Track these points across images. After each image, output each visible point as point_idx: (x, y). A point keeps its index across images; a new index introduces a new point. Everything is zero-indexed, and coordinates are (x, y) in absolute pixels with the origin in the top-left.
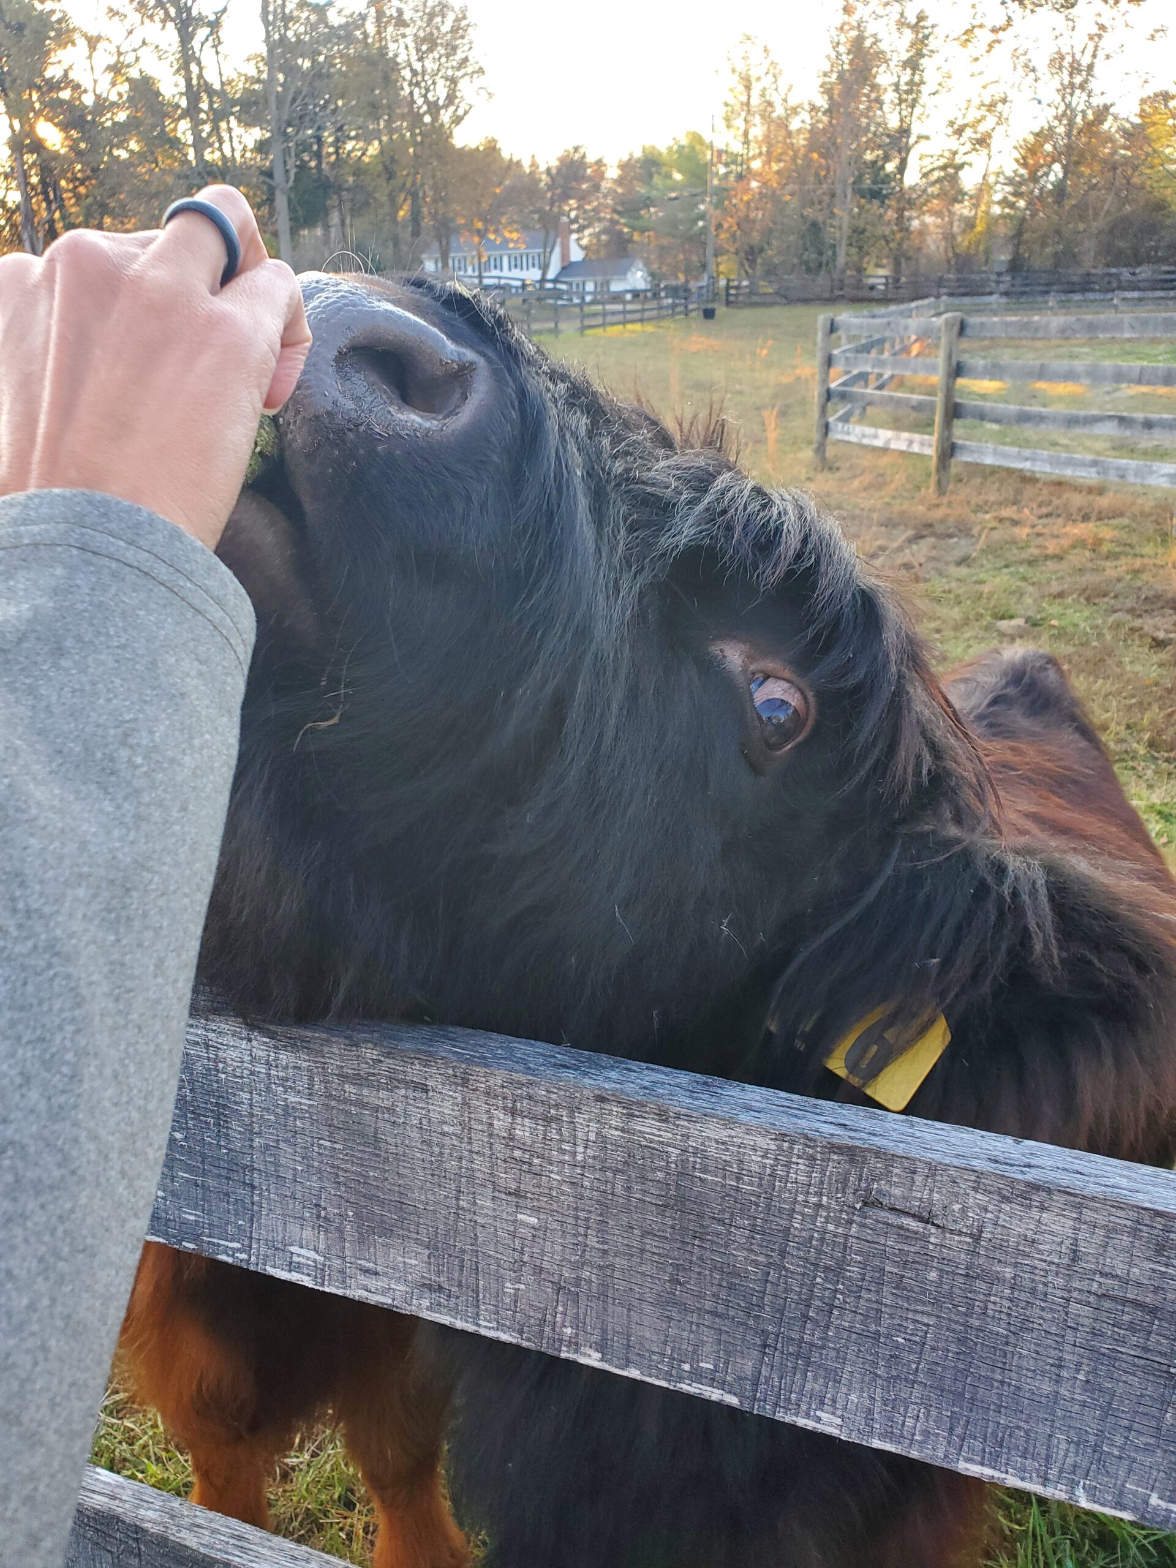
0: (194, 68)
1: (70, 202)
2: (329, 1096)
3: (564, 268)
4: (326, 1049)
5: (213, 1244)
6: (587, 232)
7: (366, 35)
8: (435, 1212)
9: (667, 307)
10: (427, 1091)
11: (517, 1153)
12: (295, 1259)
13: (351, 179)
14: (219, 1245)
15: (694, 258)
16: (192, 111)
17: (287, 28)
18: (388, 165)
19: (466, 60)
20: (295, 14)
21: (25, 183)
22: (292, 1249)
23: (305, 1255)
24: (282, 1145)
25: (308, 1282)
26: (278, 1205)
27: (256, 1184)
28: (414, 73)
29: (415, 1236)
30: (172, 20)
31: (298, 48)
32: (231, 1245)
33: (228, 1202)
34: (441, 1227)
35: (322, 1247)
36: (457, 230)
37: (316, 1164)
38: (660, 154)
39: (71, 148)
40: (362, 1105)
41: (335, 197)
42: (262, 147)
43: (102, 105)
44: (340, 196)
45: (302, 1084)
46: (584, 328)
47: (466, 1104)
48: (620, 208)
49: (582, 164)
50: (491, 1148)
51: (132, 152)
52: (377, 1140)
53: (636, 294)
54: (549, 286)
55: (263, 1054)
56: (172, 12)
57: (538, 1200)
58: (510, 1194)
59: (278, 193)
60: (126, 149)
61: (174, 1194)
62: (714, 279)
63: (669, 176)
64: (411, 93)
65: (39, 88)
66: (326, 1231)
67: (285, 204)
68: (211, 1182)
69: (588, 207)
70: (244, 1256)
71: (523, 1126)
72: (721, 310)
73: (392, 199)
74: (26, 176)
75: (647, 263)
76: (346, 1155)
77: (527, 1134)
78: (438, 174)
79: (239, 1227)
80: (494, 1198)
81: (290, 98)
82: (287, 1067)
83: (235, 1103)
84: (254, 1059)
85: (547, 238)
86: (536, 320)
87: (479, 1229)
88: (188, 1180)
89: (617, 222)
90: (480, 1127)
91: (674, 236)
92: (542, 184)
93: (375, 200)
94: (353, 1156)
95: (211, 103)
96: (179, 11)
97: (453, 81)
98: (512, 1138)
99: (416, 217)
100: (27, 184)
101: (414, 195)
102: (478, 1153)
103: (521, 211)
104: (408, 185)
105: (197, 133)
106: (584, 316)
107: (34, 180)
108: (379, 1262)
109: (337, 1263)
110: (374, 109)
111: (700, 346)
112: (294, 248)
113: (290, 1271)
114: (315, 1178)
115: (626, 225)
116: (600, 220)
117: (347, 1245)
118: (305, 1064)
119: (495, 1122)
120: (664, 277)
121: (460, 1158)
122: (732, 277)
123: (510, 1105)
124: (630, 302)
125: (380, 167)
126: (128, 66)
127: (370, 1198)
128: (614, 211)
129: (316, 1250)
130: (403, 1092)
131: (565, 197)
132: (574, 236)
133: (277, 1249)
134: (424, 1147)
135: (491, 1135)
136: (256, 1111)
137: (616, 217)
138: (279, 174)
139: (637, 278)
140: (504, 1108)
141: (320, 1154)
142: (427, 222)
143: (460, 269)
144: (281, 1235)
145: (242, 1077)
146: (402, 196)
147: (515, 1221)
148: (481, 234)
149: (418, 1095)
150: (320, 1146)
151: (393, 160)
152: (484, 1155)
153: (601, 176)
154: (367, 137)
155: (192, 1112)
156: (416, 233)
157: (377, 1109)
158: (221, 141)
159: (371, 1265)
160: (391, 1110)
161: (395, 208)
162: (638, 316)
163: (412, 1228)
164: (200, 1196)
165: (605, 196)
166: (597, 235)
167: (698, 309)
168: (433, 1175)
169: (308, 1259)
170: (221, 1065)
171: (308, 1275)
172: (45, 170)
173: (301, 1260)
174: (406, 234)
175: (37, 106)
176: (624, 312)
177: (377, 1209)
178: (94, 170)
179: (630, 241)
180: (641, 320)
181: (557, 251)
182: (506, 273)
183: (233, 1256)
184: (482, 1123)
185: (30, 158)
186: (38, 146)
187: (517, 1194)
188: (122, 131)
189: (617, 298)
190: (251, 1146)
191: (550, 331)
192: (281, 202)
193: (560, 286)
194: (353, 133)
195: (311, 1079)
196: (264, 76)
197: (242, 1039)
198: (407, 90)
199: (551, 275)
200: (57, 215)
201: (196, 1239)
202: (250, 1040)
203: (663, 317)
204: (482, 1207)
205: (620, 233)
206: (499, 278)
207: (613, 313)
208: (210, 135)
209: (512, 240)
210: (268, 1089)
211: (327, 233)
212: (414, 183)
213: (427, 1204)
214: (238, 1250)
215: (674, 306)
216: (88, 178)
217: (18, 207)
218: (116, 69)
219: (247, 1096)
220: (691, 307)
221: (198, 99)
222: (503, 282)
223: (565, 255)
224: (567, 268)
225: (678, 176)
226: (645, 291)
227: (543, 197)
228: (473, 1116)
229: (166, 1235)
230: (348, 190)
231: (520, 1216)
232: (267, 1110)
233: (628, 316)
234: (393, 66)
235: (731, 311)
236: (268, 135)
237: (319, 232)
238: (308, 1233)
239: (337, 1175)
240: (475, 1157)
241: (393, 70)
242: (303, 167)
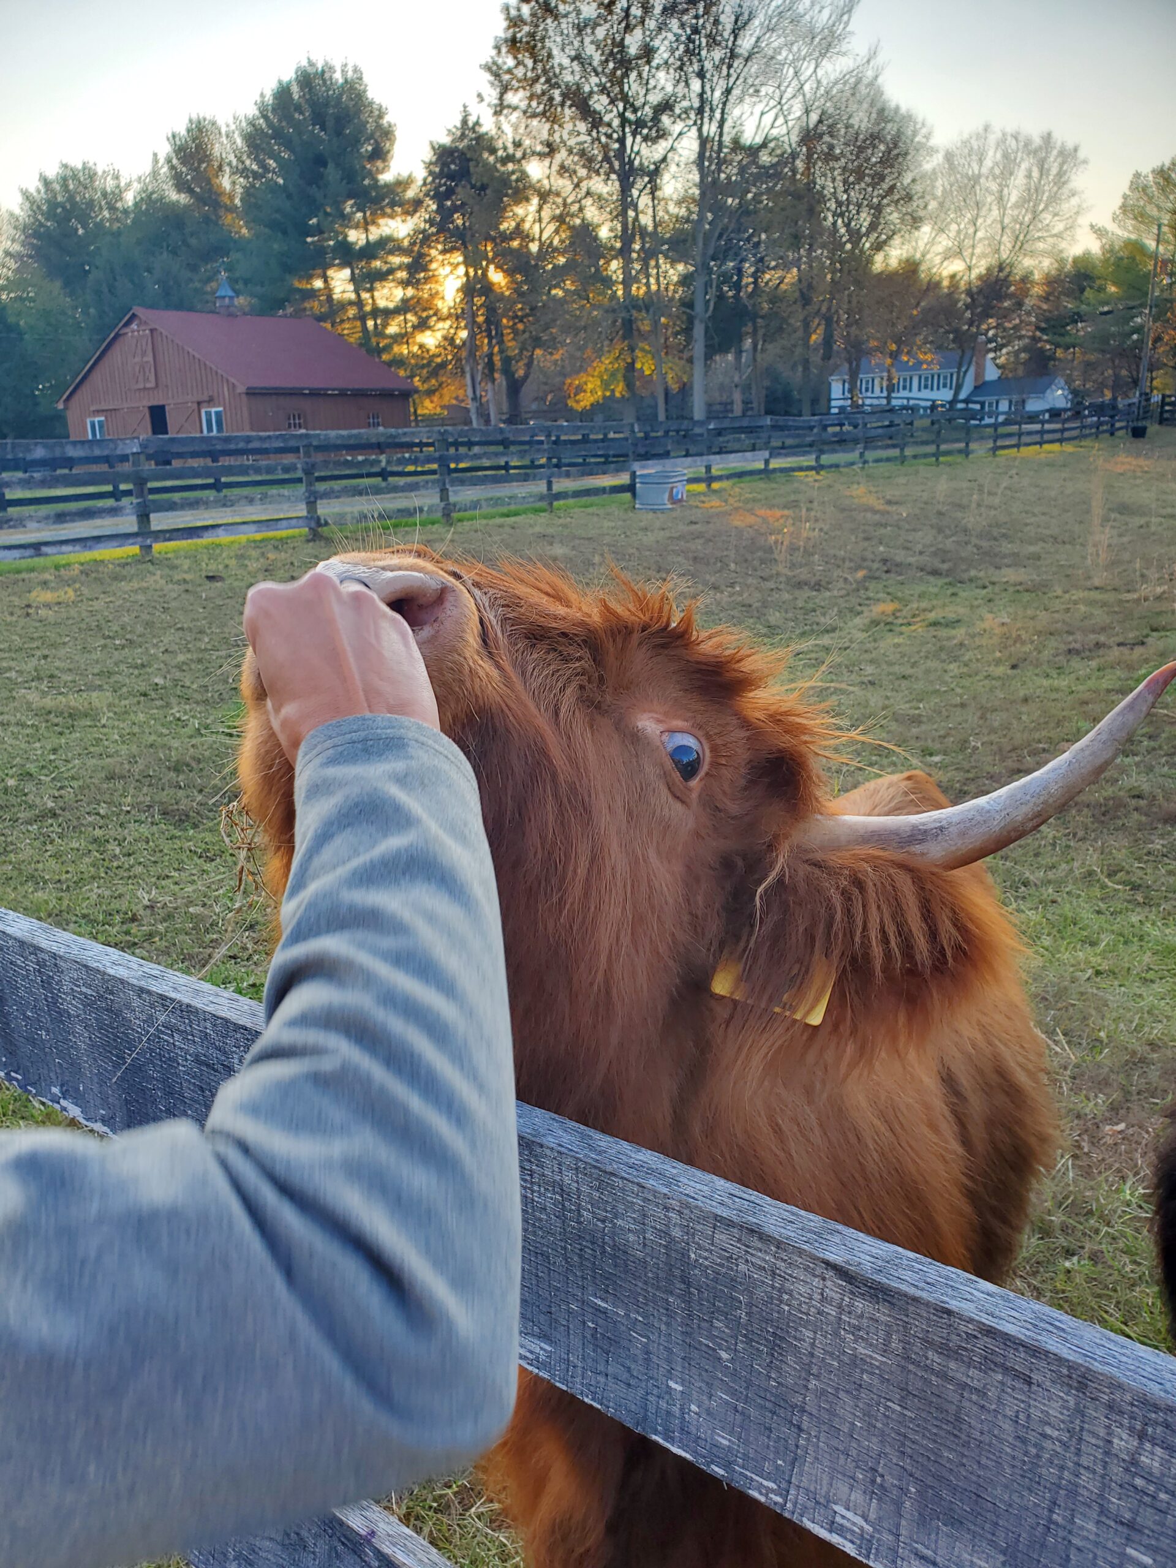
0: (631, 213)
1: (508, 337)
2: (908, 1358)
3: (976, 388)
4: (911, 1308)
5: (746, 1477)
6: (1004, 351)
7: (794, 171)
8: (1018, 1517)
9: (1091, 427)
10: (1030, 1384)
11: (1139, 1482)
12: (838, 1519)
13: (765, 306)
14: (752, 1480)
15: (1124, 372)
16: (624, 252)
17: (720, 171)
18: (805, 293)
19: (892, 188)
20: (729, 157)
21: (472, 325)
22: (836, 1508)
23: (852, 1519)
24: (842, 1395)
25: (850, 1549)
26: (827, 1456)
27: (805, 1426)
28: (839, 204)
29: (989, 1536)
30: (615, 172)
31: (729, 188)
32: (765, 1483)
33: (769, 1437)
34: (1024, 1535)
35: (872, 1516)
36: (869, 352)
37: (879, 1425)
38: (1094, 267)
39: (516, 290)
40: (943, 1376)
41: (750, 324)
42: (685, 280)
43: (547, 250)
44: (754, 323)
45: (878, 1339)
46: (995, 449)
47: (1080, 1412)
48: (1043, 325)
49: (1005, 282)
50: (1105, 1468)
51: (566, 291)
52: (958, 1419)
53: (1055, 414)
54: (960, 406)
55: (837, 1296)
56: (616, 165)
57: (1157, 1539)
58: (1122, 1523)
59: (697, 322)
60: (562, 289)
61: (709, 1412)
62: (1147, 397)
63: (1101, 289)
64: (834, 224)
65: (493, 239)
66: (880, 1500)
67: (702, 333)
68: (753, 1412)
69: (1007, 325)
70: (779, 1499)
71: (1153, 1453)
72: (1153, 428)
73: (806, 324)
74: (474, 315)
75: (1069, 381)
76: (918, 1426)
77: (1156, 1464)
78: (854, 301)
79: (778, 1467)
80: (1098, 1522)
81: (716, 234)
82: (862, 1316)
83: (795, 1338)
84: (824, 1299)
85: (962, 358)
86: (946, 441)
87: (1073, 1551)
88: (727, 1403)
89: (1040, 340)
90: (1093, 1441)
91: (1103, 351)
92: (960, 304)
93: (789, 324)
94: (925, 1428)
95: (643, 244)
96: (622, 164)
97: (878, 209)
98: (1134, 1462)
99: (828, 341)
100: (474, 322)
101: (829, 321)
102: (1087, 1468)
103: (936, 331)
104: (824, 309)
105: (626, 270)
106: (996, 438)
107: (480, 319)
108: (940, 1552)
109: (887, 1537)
110: (796, 241)
111: (1127, 467)
112: (706, 373)
113: (831, 1531)
114: (874, 1440)
115: (1047, 341)
116: (1020, 338)
117: (903, 1523)
118: (883, 1318)
119: (1116, 1441)
120: (1087, 393)
121: (1062, 1468)
122: (1168, 392)
123: (1138, 1427)
124: (1048, 422)
125: (797, 294)
126: (572, 216)
127: (940, 1478)
128: (1038, 328)
129: (865, 1518)
130: (1000, 1377)
131: (986, 315)
132: (991, 355)
133: (817, 1503)
134: (1018, 1444)
135: (1107, 1453)
136: (818, 1353)
137: (1038, 334)
138: (699, 307)
139: (1058, 396)
140: (1131, 1429)
141: (888, 1417)
142: (839, 345)
143: (867, 390)
144: (825, 1489)
145: (807, 1314)
146: (816, 321)
147: (1124, 1554)
148: (894, 355)
149: (1018, 1384)
150: (887, 1408)
151: (810, 286)
152: (1094, 1472)
153: (1026, 293)
154: (786, 266)
155: (745, 1336)
156: (827, 357)
157: (964, 1386)
158: (648, 276)
159: (929, 1553)
160: (982, 1393)
161: (807, 331)
162: (1058, 436)
163: (987, 1526)
164: (738, 1422)
165: (1028, 314)
166: (1016, 354)
167: (1126, 427)
168: (1023, 1476)
169: (854, 1524)
170: (786, 1297)
171: (852, 1542)
172: (491, 310)
173: (844, 1522)
174: (816, 358)
175: (490, 254)
176: (1042, 432)
177: (944, 1493)
178: (532, 309)
179: (1053, 358)
180: (1060, 441)
181: (972, 370)
182: (915, 393)
183: (766, 1496)
184: (1097, 1437)
185: (478, 301)
186: (487, 288)
187: (1131, 1525)
188: (560, 273)
189: (1033, 418)
190: (806, 1387)
191: (960, 451)
192: (699, 331)
193: (971, 406)
194: (773, 264)
195: (889, 1334)
196: (695, 217)
197: (815, 1276)
198: (830, 219)
199: (962, 396)
200: (496, 349)
201: (727, 1465)
202: (824, 1279)
203: (1085, 436)
204: (1082, 1528)
205: (1042, 351)
206: (908, 399)
207: (1030, 433)
208: (638, 272)
209: (925, 362)
210: (836, 1334)
211: (738, 357)
212: (829, 309)
213: (1010, 1505)
214: (773, 1491)
215: (1099, 424)
216: (527, 315)
217: (464, 343)
218: (560, 219)
219: (811, 1334)
220: (1118, 425)
221: (632, 240)
222: (912, 402)
223: (979, 374)
224: (981, 387)
225: (1113, 289)
226: (1065, 410)
227: (960, 317)
228: (1086, 1426)
229: (695, 1453)
230: (762, 317)
231: (1129, 1551)
232: (831, 1354)
233: (1046, 437)
234: (821, 198)
235: (1164, 429)
236: (692, 269)
237: (730, 357)
238: (857, 1496)
239: (903, 1445)
240: (1082, 1471)
241: (819, 202)
242: (721, 297)
